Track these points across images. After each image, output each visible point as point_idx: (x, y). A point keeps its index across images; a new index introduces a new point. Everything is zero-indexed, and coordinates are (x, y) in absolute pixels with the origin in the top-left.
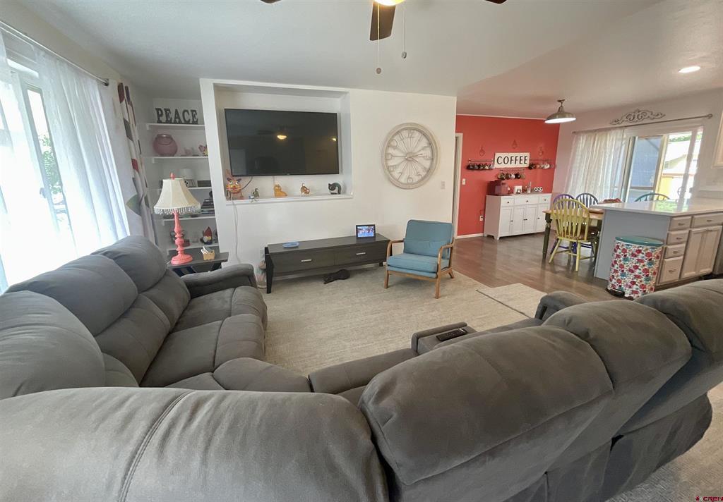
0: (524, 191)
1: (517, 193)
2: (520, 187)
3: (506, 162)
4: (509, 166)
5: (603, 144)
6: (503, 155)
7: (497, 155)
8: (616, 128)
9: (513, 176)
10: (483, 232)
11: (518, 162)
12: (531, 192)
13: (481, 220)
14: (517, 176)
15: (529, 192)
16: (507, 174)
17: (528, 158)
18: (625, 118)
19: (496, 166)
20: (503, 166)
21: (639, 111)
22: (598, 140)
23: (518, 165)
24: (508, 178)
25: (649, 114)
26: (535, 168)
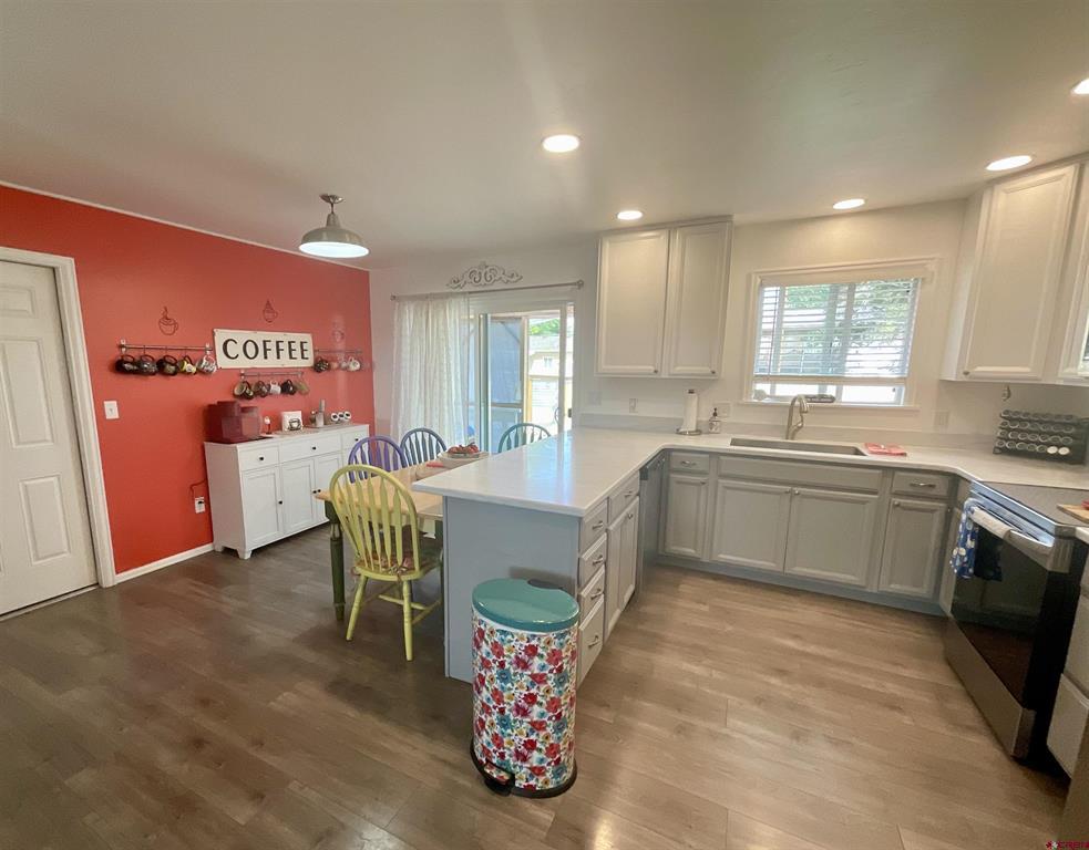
0: (309, 422)
1: (292, 429)
2: (298, 415)
3: (251, 354)
4: (259, 363)
5: (441, 322)
6: (242, 336)
7: (221, 335)
8: (458, 293)
9: (276, 389)
10: (211, 540)
11: (285, 354)
12: (325, 424)
13: (200, 508)
14: (285, 388)
15: (320, 423)
16: (258, 385)
17: (309, 346)
18: (467, 278)
19: (223, 362)
20: (243, 363)
21: (487, 267)
22: (433, 316)
23: (285, 362)
24: (260, 393)
25: (500, 272)
26: (329, 368)
